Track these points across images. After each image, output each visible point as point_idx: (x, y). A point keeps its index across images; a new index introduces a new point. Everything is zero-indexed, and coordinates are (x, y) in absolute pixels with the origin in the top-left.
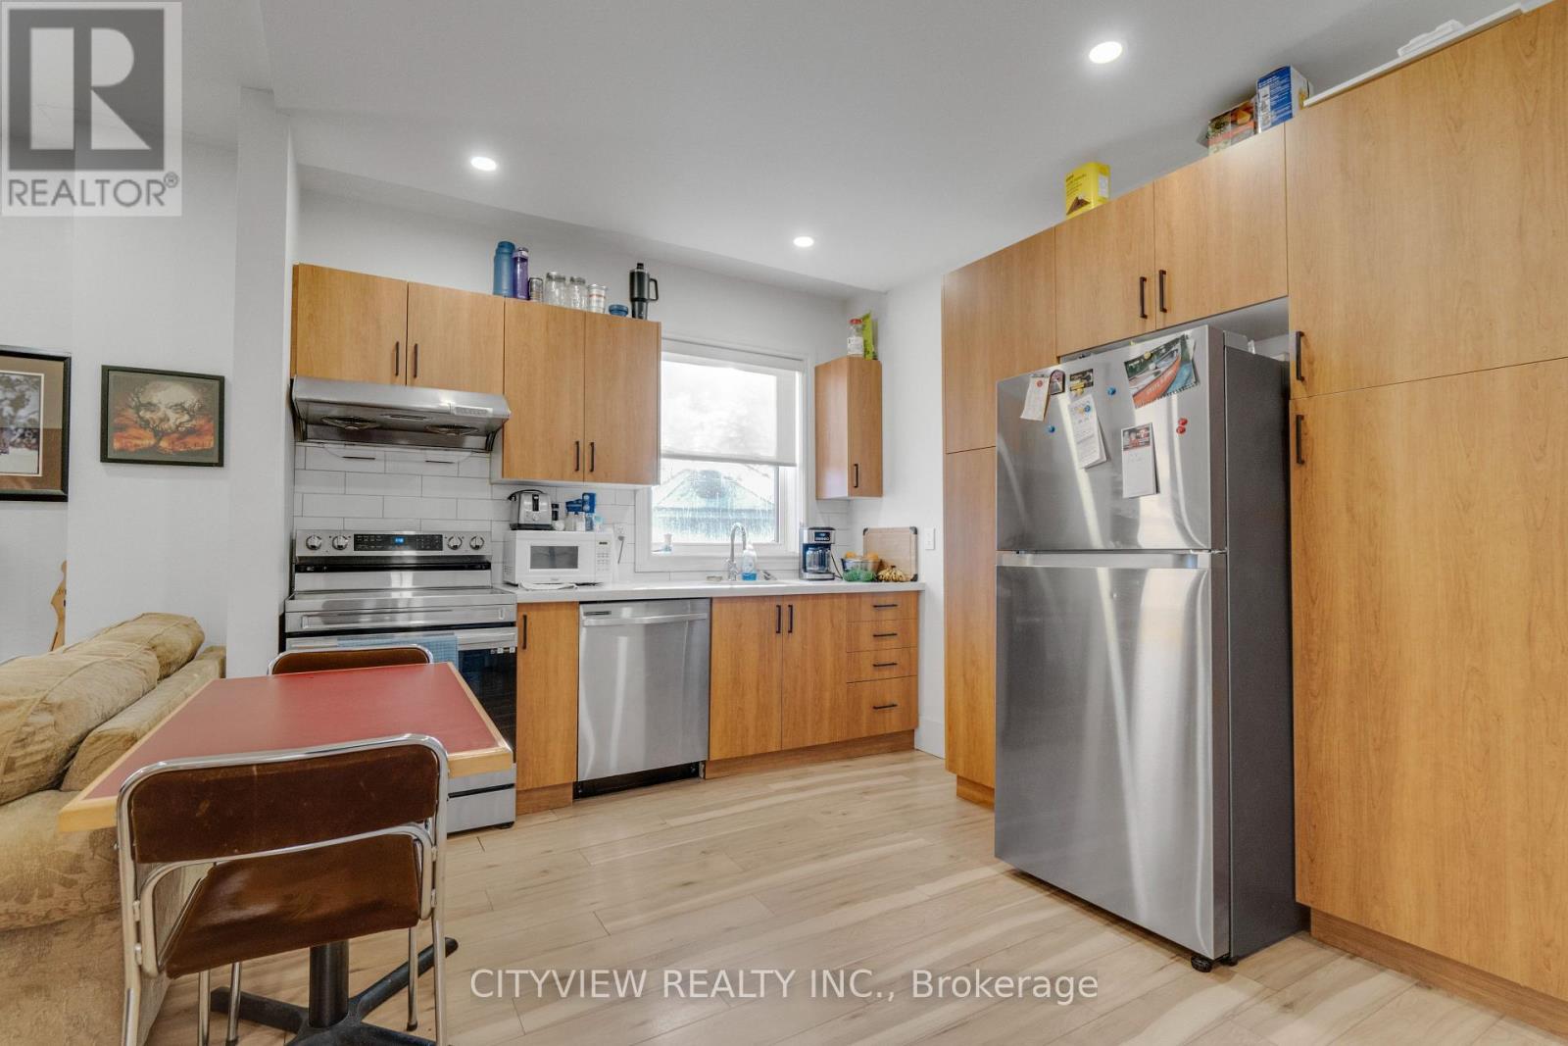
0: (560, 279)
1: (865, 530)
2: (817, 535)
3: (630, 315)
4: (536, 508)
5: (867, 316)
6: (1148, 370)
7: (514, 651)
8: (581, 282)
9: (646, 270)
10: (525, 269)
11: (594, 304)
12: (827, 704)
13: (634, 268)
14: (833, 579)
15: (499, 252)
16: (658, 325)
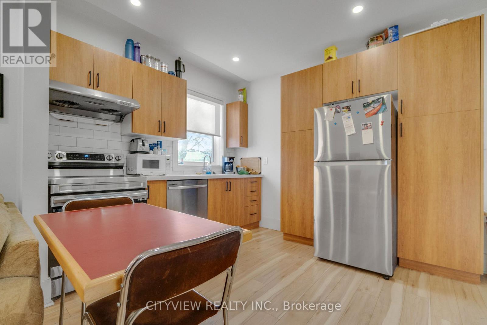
0: (152, 58)
1: (241, 158)
2: (230, 159)
3: (175, 75)
4: (144, 145)
5: (245, 89)
6: (371, 106)
7: (146, 200)
8: (159, 60)
9: (181, 60)
10: (139, 52)
11: (163, 70)
12: (239, 214)
13: (177, 59)
14: (234, 174)
15: (127, 43)
16: (186, 81)
